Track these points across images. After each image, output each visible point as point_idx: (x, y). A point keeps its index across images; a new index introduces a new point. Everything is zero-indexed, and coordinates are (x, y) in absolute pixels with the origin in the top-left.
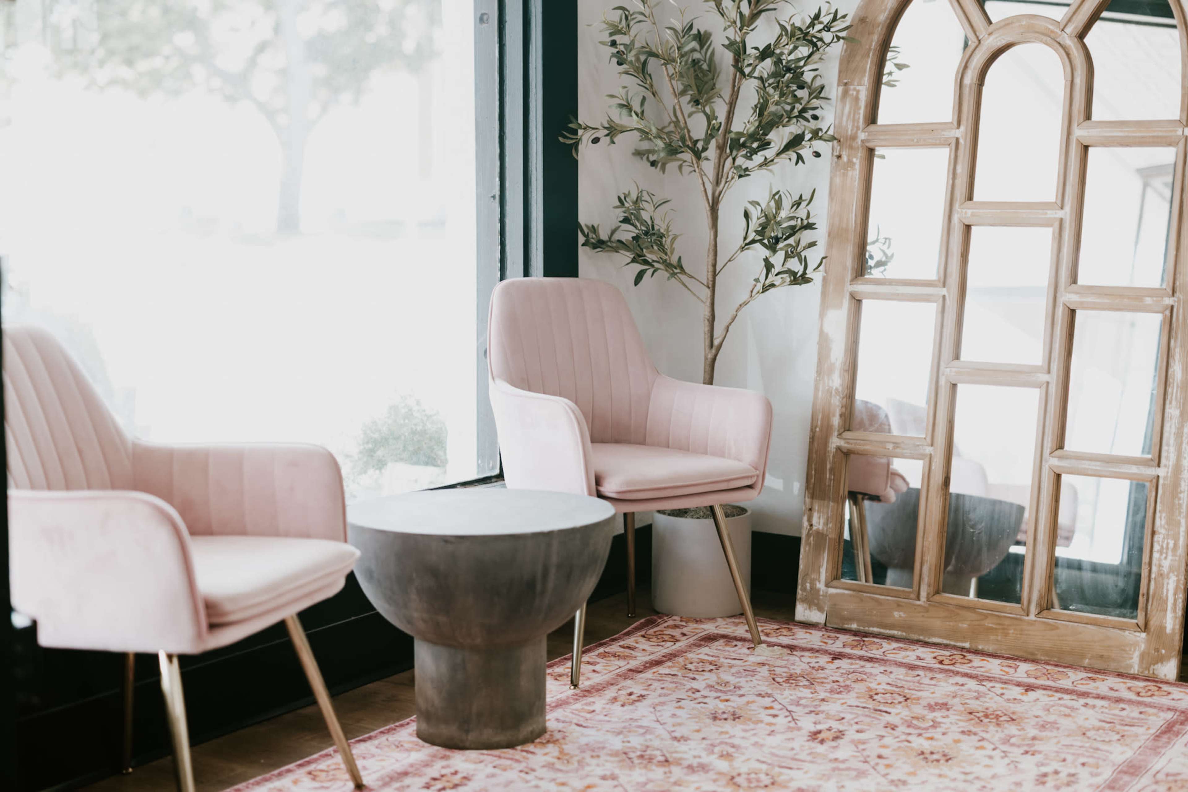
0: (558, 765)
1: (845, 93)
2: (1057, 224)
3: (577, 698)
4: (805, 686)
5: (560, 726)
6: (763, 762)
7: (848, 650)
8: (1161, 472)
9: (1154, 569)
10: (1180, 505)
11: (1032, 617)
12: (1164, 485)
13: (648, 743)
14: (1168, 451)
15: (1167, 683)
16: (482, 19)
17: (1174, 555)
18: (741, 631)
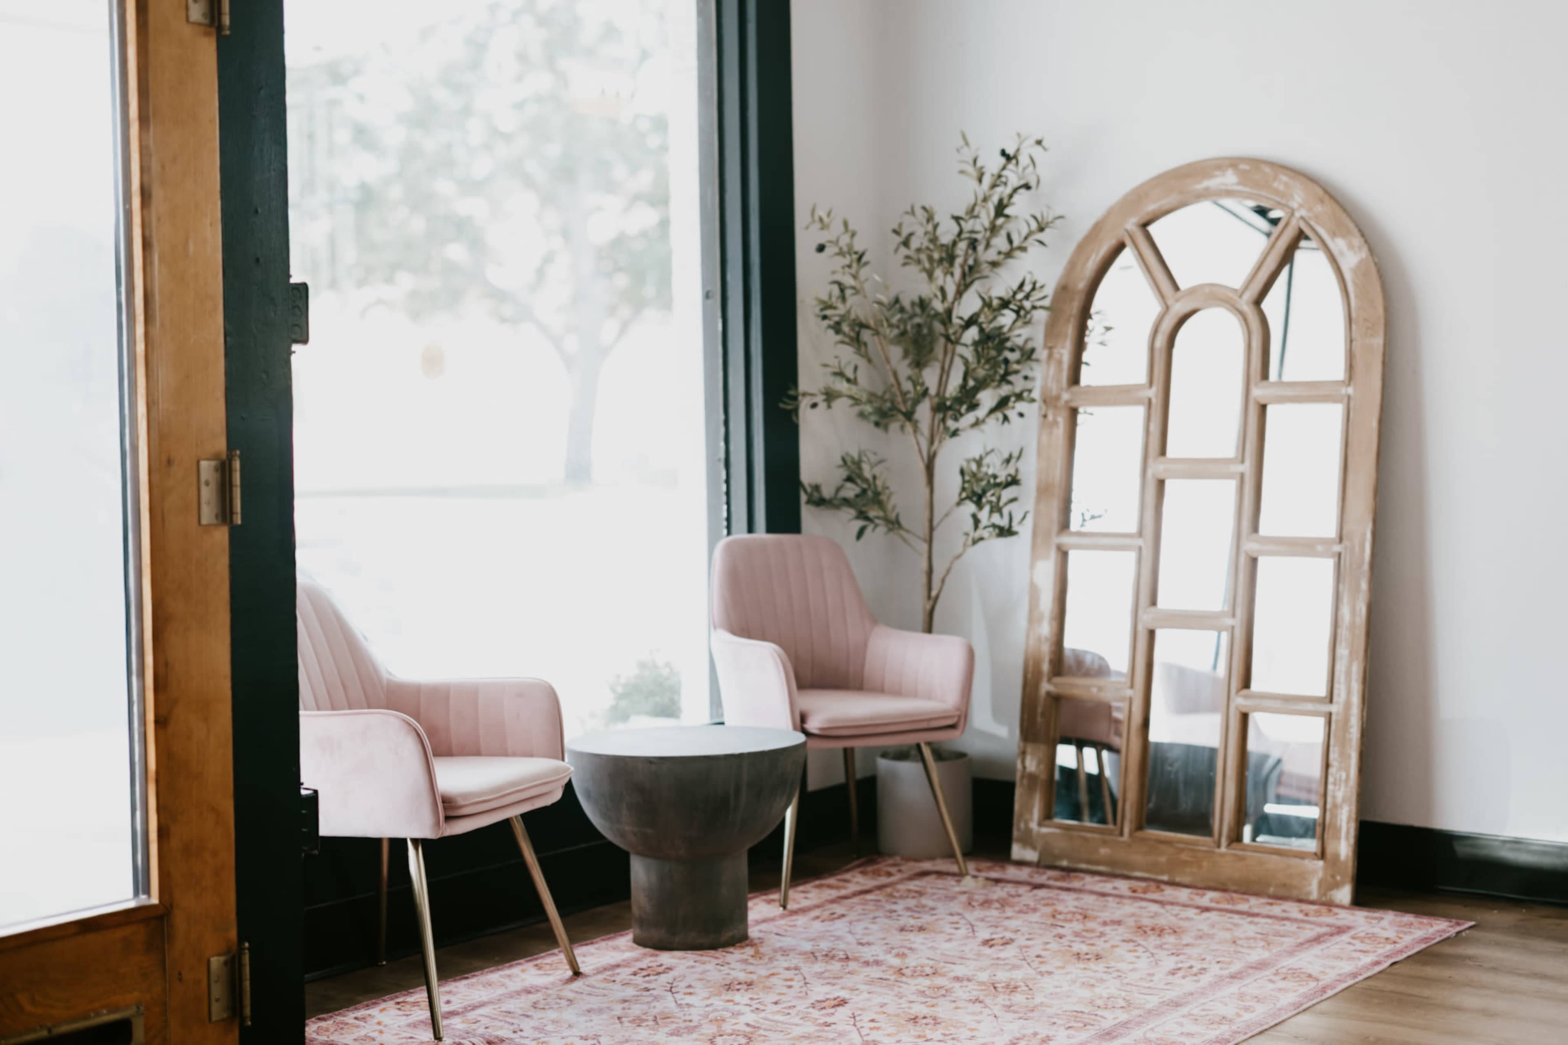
0: (751, 960)
1: (1050, 356)
2: (1238, 477)
3: (782, 917)
4: (997, 909)
5: (761, 935)
6: (932, 959)
7: (1051, 883)
8: (1334, 708)
9: (1329, 800)
10: (1351, 740)
11: (1223, 849)
12: (1336, 721)
13: (835, 947)
14: (1339, 689)
15: (1342, 907)
16: (707, 296)
17: (1346, 786)
18: (954, 868)
